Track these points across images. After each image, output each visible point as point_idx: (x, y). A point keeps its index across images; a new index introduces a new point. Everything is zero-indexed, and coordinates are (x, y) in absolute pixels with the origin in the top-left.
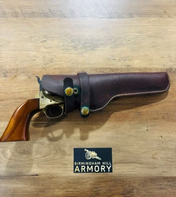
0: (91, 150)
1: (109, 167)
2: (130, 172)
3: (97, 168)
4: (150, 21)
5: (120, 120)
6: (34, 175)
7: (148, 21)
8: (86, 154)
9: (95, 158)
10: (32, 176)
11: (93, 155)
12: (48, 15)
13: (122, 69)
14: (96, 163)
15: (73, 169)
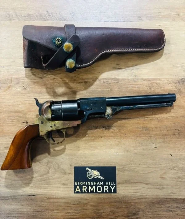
0: (93, 168)
1: (113, 187)
2: (136, 193)
3: (99, 188)
5: (126, 137)
6: (31, 196)
7: (159, 25)
8: (88, 173)
10: (29, 197)
11: (95, 174)
12: (46, 18)
13: (128, 80)
14: (98, 183)
15: (73, 189)
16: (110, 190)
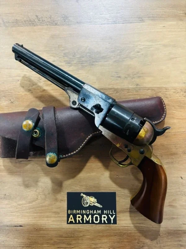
1: (112, 217)
3: (96, 218)
4: (166, 25)
6: (18, 226)
7: (164, 26)
8: (83, 200)
9: (94, 205)
10: (15, 227)
11: (91, 201)
12: (35, 23)
13: (129, 90)
14: (95, 212)
15: (66, 219)
16: (109, 220)
